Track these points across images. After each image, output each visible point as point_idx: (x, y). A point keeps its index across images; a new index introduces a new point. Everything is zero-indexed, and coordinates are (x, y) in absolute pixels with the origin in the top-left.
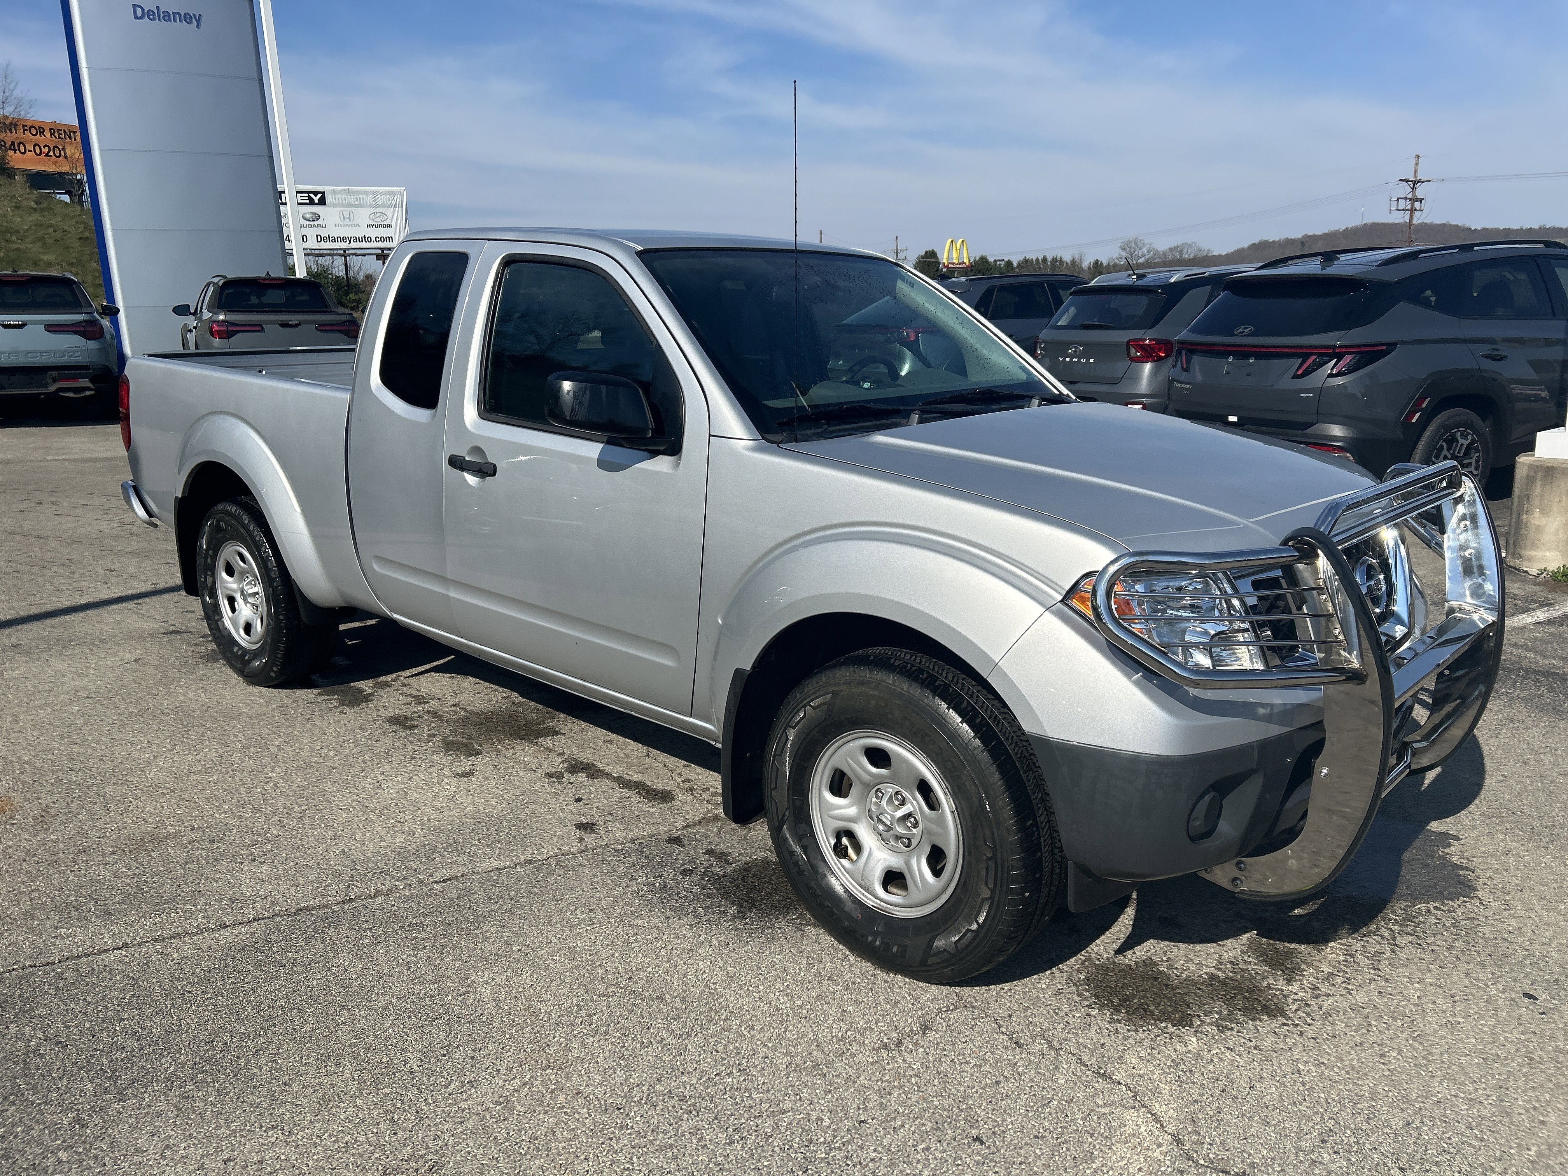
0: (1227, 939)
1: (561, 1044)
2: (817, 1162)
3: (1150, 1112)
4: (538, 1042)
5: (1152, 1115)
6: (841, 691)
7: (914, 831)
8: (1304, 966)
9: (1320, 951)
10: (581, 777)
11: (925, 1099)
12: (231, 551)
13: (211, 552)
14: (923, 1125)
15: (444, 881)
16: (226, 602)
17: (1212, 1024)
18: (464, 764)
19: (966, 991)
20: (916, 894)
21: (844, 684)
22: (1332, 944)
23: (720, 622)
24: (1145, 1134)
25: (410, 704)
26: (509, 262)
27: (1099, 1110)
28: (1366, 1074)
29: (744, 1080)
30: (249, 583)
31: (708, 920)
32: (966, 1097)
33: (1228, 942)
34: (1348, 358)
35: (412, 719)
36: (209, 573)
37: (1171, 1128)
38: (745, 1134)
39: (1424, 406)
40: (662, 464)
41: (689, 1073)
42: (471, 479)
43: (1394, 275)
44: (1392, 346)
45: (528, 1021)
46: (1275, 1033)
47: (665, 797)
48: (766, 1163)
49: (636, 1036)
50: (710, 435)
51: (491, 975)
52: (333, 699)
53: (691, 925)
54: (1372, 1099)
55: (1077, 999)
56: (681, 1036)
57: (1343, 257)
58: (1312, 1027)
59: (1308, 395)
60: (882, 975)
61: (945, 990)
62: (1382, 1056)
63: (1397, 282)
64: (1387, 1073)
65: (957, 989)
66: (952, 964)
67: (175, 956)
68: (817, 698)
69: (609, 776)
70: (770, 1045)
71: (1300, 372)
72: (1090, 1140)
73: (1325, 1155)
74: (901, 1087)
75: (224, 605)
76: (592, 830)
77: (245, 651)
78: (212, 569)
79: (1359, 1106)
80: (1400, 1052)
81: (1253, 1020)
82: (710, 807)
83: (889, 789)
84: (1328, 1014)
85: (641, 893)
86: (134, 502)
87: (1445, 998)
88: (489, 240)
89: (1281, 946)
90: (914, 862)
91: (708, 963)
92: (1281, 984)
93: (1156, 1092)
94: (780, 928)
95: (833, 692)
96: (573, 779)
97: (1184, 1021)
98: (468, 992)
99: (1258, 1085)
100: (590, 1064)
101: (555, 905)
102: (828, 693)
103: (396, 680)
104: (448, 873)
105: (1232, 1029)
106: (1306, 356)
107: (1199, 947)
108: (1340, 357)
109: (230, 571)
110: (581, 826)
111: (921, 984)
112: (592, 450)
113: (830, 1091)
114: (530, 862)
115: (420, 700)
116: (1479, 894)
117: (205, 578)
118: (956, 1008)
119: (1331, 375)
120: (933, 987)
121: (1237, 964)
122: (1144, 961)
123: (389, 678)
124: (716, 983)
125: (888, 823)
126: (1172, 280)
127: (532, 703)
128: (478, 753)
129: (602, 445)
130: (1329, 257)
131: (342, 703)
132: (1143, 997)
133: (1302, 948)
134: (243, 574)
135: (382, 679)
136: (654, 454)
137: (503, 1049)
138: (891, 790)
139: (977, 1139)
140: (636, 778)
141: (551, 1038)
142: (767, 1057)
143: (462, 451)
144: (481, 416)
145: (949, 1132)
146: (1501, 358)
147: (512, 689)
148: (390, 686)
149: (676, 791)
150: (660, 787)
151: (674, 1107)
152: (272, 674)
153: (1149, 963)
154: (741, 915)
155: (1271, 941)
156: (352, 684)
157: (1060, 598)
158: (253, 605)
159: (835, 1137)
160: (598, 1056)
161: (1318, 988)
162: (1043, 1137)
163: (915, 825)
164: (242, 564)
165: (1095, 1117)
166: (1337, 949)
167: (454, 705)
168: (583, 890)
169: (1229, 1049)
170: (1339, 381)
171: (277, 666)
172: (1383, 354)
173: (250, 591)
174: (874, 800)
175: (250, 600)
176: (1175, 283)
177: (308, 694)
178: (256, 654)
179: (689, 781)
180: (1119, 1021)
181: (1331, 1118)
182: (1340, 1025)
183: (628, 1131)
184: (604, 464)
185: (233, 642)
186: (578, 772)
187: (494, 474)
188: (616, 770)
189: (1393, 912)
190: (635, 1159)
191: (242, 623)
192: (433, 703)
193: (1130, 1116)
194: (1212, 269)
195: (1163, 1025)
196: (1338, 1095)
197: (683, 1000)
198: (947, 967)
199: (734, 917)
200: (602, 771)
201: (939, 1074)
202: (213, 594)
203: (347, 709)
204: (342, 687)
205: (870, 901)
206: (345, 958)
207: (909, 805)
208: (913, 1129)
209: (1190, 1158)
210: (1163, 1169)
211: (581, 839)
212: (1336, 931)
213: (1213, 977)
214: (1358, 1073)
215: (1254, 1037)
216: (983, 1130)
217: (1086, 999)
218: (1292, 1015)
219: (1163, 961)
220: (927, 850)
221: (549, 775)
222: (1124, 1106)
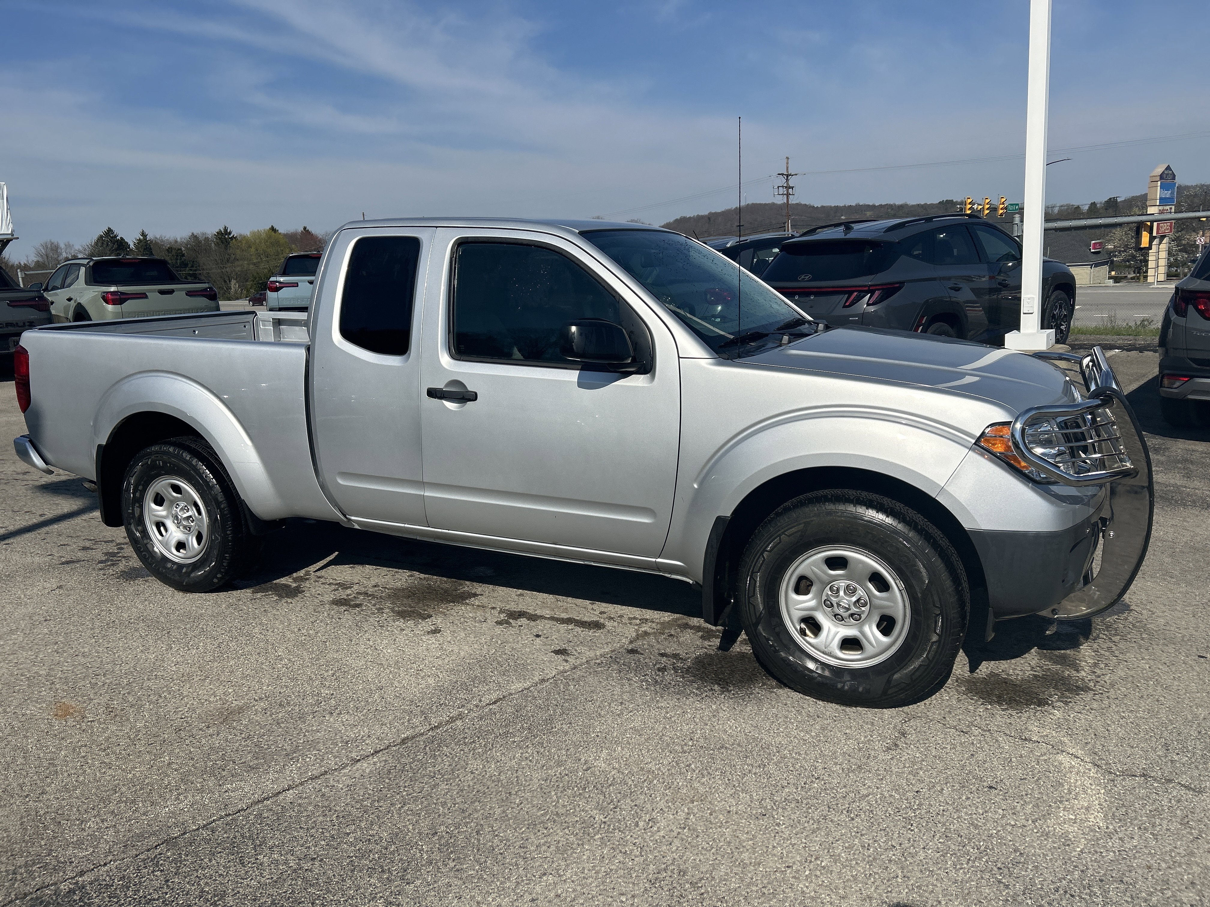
0: (1025, 654)
1: (687, 786)
2: (913, 819)
3: (1068, 753)
4: (670, 787)
5: (1072, 754)
6: (812, 521)
7: (863, 609)
8: (1077, 662)
9: (1079, 652)
10: (523, 621)
11: (940, 772)
12: (161, 485)
13: (140, 488)
14: (954, 786)
15: (495, 703)
16: (155, 528)
17: (1057, 701)
18: (427, 625)
19: (906, 709)
20: (870, 650)
21: (813, 516)
22: (1081, 647)
23: (696, 486)
24: (1076, 765)
25: (337, 590)
26: (461, 243)
27: (1041, 758)
28: (1157, 712)
29: (825, 784)
30: (182, 509)
31: (706, 696)
32: (963, 766)
33: (1026, 655)
34: (877, 293)
35: (351, 600)
36: (137, 505)
37: (1088, 760)
38: (856, 813)
39: (923, 322)
40: (637, 381)
41: (786, 786)
42: (450, 405)
43: (895, 237)
44: (902, 283)
45: (650, 777)
46: (1094, 699)
47: (597, 625)
48: (885, 826)
49: (731, 772)
50: (679, 357)
51: (595, 754)
52: (269, 595)
53: (698, 701)
54: (1172, 724)
55: (973, 702)
56: (759, 766)
57: (856, 227)
58: (1110, 693)
59: (854, 319)
60: (848, 709)
61: (893, 711)
62: (1158, 701)
63: (898, 243)
64: (1167, 709)
65: (901, 709)
66: (906, 691)
67: (341, 786)
68: (791, 528)
69: (542, 617)
70: (820, 761)
71: (847, 304)
72: (1051, 775)
73: (1175, 757)
74: (921, 769)
75: (152, 531)
76: (568, 654)
77: (180, 566)
78: (139, 501)
79: (1169, 729)
80: (1165, 697)
81: (1078, 695)
82: (636, 627)
83: (843, 584)
84: (1112, 685)
85: (644, 687)
86: (32, 455)
87: (1162, 665)
88: (437, 227)
89: (1057, 652)
90: (866, 629)
91: (733, 721)
92: (1074, 673)
93: (1061, 742)
94: (758, 693)
95: (805, 523)
96: (519, 623)
97: (1042, 703)
98: (590, 768)
99: (1109, 728)
100: (718, 794)
101: (592, 704)
102: (800, 524)
103: (307, 574)
104: (494, 697)
105: (1070, 702)
106: (850, 293)
107: (1013, 661)
108: (872, 293)
109: (159, 500)
110: (557, 652)
111: (876, 710)
112: (573, 376)
113: (882, 779)
114: (543, 681)
115: (344, 586)
116: (1132, 607)
117: (133, 510)
118: (910, 720)
119: (868, 305)
120: (884, 710)
121: (1042, 667)
122: (990, 674)
123: (302, 573)
124: (750, 732)
125: (847, 606)
126: (728, 245)
127: (435, 577)
128: (430, 616)
129: (578, 372)
130: (848, 226)
131: (281, 596)
132: (1008, 694)
133: (1068, 652)
134: (174, 502)
135: (295, 575)
136: (627, 374)
137: (651, 796)
138: (844, 584)
139: (991, 787)
140: (564, 616)
141: (675, 783)
142: (825, 768)
143: (440, 384)
144: (453, 357)
145: (971, 787)
146: (957, 289)
147: (411, 569)
148: (307, 579)
149: (602, 621)
150: (586, 619)
151: (798, 807)
152: (215, 580)
153: (992, 675)
154: (725, 689)
155: (1049, 651)
156: (275, 582)
157: (973, 441)
158: (185, 527)
159: (910, 803)
160: (719, 789)
161: (1096, 673)
162: (1025, 779)
163: (865, 605)
164: (175, 494)
165: (1043, 763)
166: (1086, 649)
167: (375, 586)
168: (602, 692)
169: (1078, 713)
170: (872, 309)
171: (221, 573)
172: (899, 288)
173: (185, 516)
174: (830, 593)
175: (185, 523)
176: (730, 247)
177: (246, 593)
178: (195, 566)
179: (604, 613)
180: (1007, 709)
181: (1160, 738)
182: (1123, 689)
183: (784, 826)
184: (581, 384)
185: (165, 559)
186: (518, 618)
187: (476, 399)
188: (547, 613)
189: (1098, 625)
190: (804, 841)
191: (173, 542)
192: (356, 587)
193: (1060, 757)
194: (751, 237)
195: (1032, 707)
196: (1154, 725)
197: (739, 745)
198: (902, 693)
199: (723, 692)
200: (536, 615)
201: (936, 757)
202: (141, 521)
203: (289, 600)
204: (268, 585)
205: (832, 662)
206: (475, 765)
207: (860, 592)
208: (949, 789)
209: (1111, 773)
210: (1102, 781)
211: (567, 661)
212: (1078, 640)
213: (1035, 676)
214: (1153, 711)
215: (1086, 704)
216: (989, 781)
217: (977, 701)
218: (1094, 689)
219: (1000, 672)
220: (876, 618)
221: (499, 623)
222: (1052, 753)
